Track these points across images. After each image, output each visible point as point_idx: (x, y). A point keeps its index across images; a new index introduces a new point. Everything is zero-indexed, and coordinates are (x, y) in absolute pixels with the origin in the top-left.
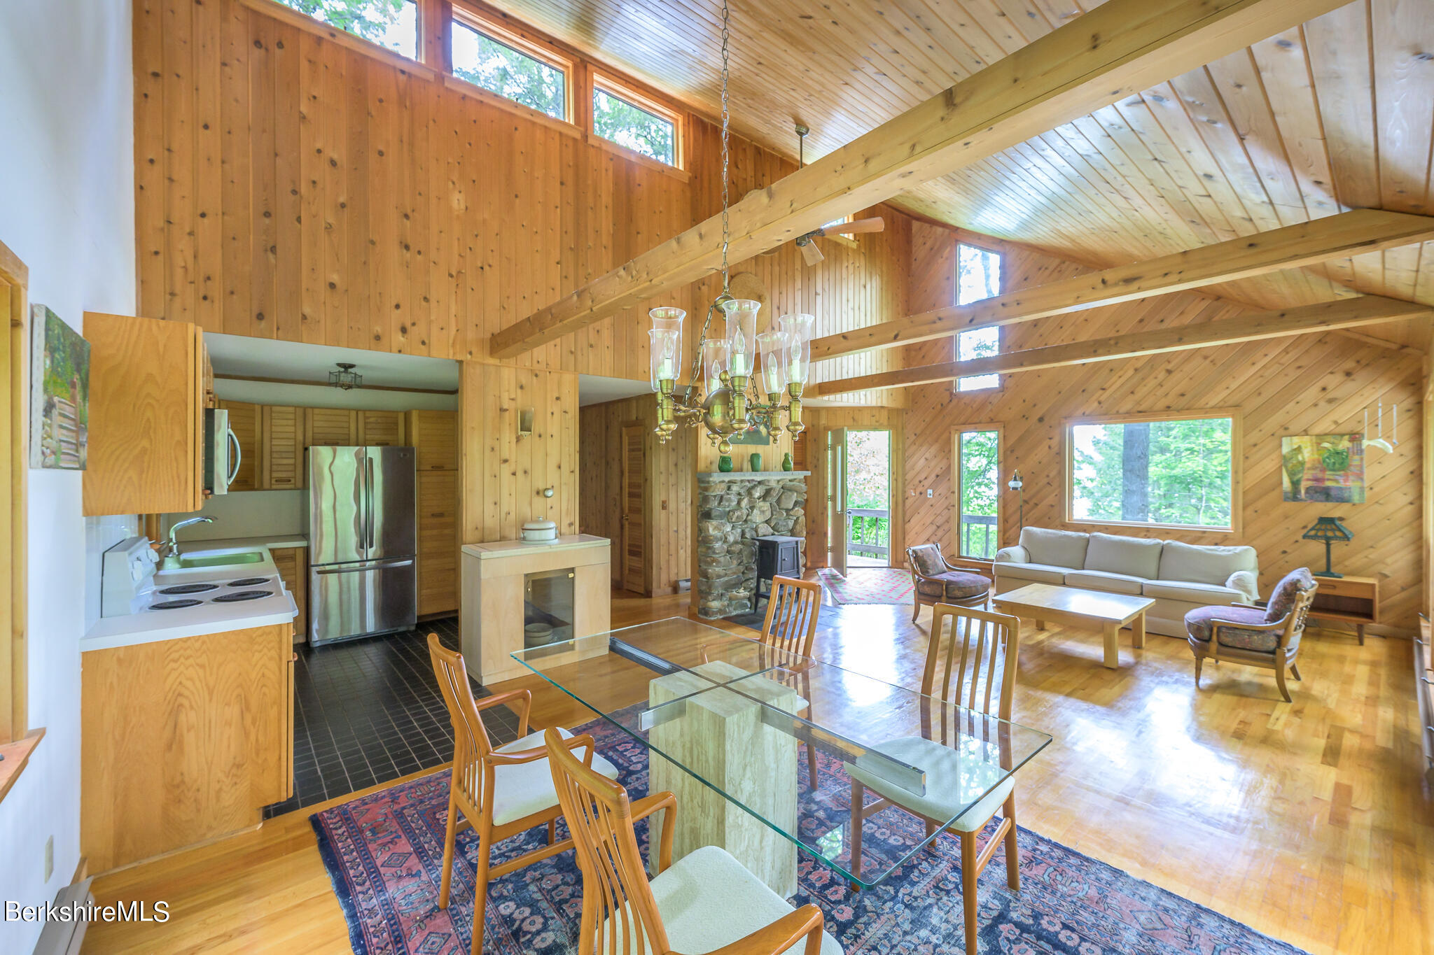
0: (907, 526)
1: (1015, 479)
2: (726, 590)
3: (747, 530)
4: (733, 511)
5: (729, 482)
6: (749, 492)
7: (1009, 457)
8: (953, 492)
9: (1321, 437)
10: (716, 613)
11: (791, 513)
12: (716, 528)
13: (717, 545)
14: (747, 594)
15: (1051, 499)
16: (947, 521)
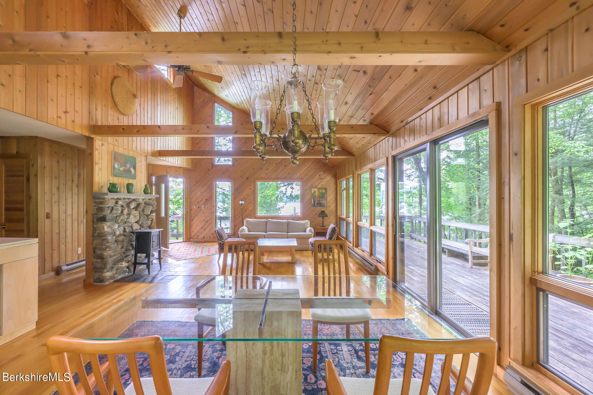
0: (192, 222)
1: (242, 201)
2: (114, 264)
3: (126, 227)
4: (119, 216)
5: (117, 199)
6: (128, 205)
7: (236, 193)
8: (214, 207)
9: (319, 189)
10: (109, 279)
11: (150, 217)
12: (108, 227)
13: (109, 238)
14: (127, 264)
15: (251, 208)
16: (211, 219)
